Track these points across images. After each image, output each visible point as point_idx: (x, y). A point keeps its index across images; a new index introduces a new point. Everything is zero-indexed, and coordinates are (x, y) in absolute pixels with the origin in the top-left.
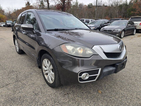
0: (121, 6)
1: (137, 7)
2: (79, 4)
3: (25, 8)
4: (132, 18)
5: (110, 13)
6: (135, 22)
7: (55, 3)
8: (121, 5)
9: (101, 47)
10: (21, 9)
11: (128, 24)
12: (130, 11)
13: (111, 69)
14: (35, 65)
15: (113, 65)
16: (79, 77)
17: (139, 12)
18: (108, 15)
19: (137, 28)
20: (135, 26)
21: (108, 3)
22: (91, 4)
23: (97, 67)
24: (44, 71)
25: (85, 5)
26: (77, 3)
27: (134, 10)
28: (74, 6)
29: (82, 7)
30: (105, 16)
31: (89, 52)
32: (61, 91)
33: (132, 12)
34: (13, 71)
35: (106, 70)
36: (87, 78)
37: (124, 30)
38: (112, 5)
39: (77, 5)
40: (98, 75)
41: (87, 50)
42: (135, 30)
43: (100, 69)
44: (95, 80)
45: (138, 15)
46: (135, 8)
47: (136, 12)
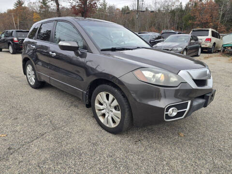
0: (173, 12)
1: (197, 14)
2: (108, 6)
3: (14, 10)
4: (193, 31)
5: (157, 22)
6: (199, 37)
7: (69, 4)
8: (174, 10)
9: (188, 73)
10: (6, 12)
11: (191, 40)
12: (187, 20)
13: (201, 101)
14: (70, 104)
15: (202, 97)
16: (165, 113)
17: (199, 21)
18: (155, 25)
19: (202, 46)
20: (200, 44)
21: (153, 6)
22: (127, 7)
23: (180, 100)
24: (97, 111)
25: (117, 9)
26: (105, 5)
27: (192, 18)
28: (100, 10)
29: (113, 13)
30: (150, 27)
31: (174, 79)
32: (128, 137)
33: (190, 22)
34: (41, 115)
35: (195, 103)
36: (175, 114)
37: (186, 49)
38: (159, 10)
39: (105, 8)
40: (187, 109)
41: (171, 77)
42: (200, 50)
43: (189, 102)
44: (183, 117)
45: (198, 25)
46: (195, 16)
47: (195, 21)
